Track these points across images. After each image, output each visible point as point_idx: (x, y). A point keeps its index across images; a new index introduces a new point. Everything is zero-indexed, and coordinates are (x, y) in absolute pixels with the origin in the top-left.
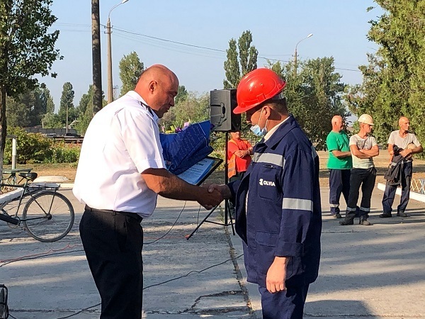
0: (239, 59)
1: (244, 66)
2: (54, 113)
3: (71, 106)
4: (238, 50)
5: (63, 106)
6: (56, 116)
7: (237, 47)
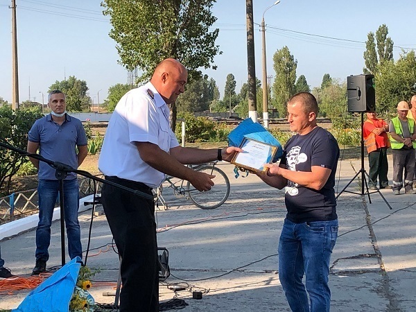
0: (377, 49)
1: (381, 55)
2: (220, 99)
3: (233, 93)
4: (376, 42)
5: (226, 93)
6: (221, 102)
7: (375, 39)
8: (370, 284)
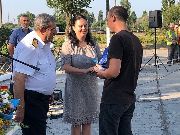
1: (170, 2)
2: (96, 22)
3: (102, 19)
5: (99, 19)
6: (96, 24)
8: (154, 106)
